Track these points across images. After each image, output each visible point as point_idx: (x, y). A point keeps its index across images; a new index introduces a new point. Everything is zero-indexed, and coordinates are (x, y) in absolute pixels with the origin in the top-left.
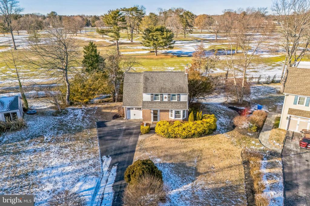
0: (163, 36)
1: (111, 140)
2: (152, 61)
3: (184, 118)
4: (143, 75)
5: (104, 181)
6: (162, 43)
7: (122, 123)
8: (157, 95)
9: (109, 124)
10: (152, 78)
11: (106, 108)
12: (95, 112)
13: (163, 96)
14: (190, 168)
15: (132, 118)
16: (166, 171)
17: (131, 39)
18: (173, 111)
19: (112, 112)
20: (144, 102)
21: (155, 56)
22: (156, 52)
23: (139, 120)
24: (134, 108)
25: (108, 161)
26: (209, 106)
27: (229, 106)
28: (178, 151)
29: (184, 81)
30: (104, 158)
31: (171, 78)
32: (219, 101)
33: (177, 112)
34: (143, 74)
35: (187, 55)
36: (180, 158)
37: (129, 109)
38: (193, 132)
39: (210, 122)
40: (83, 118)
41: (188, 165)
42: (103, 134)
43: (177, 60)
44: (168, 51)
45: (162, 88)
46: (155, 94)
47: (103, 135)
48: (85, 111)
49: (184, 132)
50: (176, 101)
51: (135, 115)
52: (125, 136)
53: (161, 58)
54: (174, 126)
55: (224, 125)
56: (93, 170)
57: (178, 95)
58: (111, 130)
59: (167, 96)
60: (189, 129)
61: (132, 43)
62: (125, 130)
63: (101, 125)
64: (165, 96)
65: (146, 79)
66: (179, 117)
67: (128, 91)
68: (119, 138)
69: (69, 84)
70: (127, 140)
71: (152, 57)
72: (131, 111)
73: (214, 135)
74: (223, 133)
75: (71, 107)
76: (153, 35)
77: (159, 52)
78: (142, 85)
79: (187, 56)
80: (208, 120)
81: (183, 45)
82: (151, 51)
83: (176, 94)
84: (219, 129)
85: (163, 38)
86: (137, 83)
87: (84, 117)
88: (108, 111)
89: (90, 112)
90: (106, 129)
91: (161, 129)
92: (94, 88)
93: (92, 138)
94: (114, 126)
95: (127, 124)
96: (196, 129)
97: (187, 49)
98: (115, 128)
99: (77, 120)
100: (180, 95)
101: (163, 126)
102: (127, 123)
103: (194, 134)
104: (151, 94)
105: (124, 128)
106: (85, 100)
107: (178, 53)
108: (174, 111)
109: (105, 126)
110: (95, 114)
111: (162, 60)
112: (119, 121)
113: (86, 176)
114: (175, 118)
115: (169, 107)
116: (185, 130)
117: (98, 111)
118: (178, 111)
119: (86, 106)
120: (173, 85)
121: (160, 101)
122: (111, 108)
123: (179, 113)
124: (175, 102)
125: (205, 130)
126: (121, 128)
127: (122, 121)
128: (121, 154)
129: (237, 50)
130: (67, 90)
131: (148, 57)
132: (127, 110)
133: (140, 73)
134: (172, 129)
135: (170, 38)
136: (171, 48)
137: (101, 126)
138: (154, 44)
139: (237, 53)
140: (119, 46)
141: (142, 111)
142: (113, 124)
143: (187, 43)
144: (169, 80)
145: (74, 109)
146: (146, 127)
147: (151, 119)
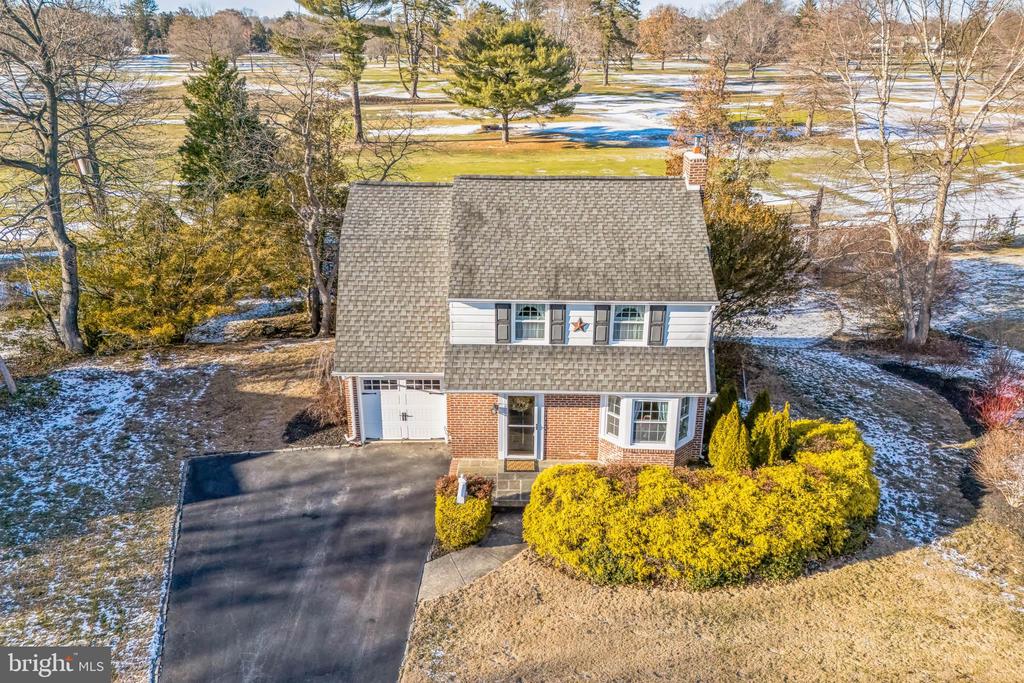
0: (534, 64)
1: (246, 599)
2: (491, 160)
3: (685, 441)
4: (449, 197)
6: (528, 91)
7: (334, 464)
8: (529, 311)
9: (256, 474)
10: (499, 210)
11: (266, 370)
12: (202, 393)
13: (565, 318)
15: (392, 431)
17: (410, 86)
18: (624, 402)
19: (288, 393)
20: (455, 352)
21: (501, 144)
22: (506, 129)
23: (431, 445)
24: (403, 382)
26: (783, 359)
27: (882, 361)
29: (686, 227)
31: (612, 214)
32: (805, 327)
33: (647, 406)
34: (450, 193)
35: (622, 140)
37: (373, 385)
38: (760, 544)
39: (850, 473)
40: (126, 429)
42: (204, 552)
43: (586, 156)
44: (550, 126)
45: (558, 271)
46: (518, 305)
47: (205, 560)
48: (151, 387)
49: (704, 550)
50: (643, 343)
51: (405, 416)
52: (340, 567)
53: (526, 152)
54: (643, 506)
55: (909, 484)
57: (653, 308)
58: (260, 522)
59: (588, 317)
60: (736, 530)
61: (415, 100)
62: (345, 517)
63: (211, 479)
64: (581, 314)
65: (470, 218)
66: (653, 438)
67: (365, 288)
68: (300, 586)
69: (72, 246)
70: (346, 603)
71: (490, 145)
72: (386, 396)
73: (880, 555)
74: (926, 541)
75: (86, 366)
76: (493, 62)
77: (517, 128)
78: (444, 254)
79: (623, 143)
80: (834, 460)
81: (602, 107)
82: (487, 128)
83: (643, 307)
84: (892, 510)
85: (534, 72)
86: (413, 238)
87: (132, 426)
88: (268, 388)
89: (177, 396)
90: (233, 511)
91: (561, 527)
92: (209, 268)
93: (128, 588)
94: (283, 486)
95: (358, 476)
96: (776, 528)
97: (618, 121)
98: (289, 503)
99: (87, 443)
100: (664, 308)
101: (574, 508)
102: (359, 467)
103: (767, 560)
104: (498, 306)
105: (339, 501)
106: (155, 332)
107: (587, 135)
108: (626, 406)
109: (234, 488)
110: (199, 405)
111: (530, 158)
112: (319, 454)
114: (635, 438)
115: (599, 378)
116: (715, 536)
117: (216, 388)
118: (652, 400)
119: (164, 360)
120: (622, 251)
121: (546, 342)
122: (289, 370)
123: (655, 416)
124: (635, 352)
125: (828, 528)
126: (323, 505)
127: (333, 455)
129: (811, 126)
130: (65, 275)
131: (473, 145)
132: (360, 388)
133: (433, 185)
134: (633, 524)
135: (559, 74)
136: (565, 111)
137: (210, 488)
138: (497, 95)
139: (812, 134)
140: (363, 108)
141: (443, 399)
142: (276, 476)
143: (618, 102)
144: (595, 221)
145: (93, 378)
146: (470, 503)
147: (494, 443)
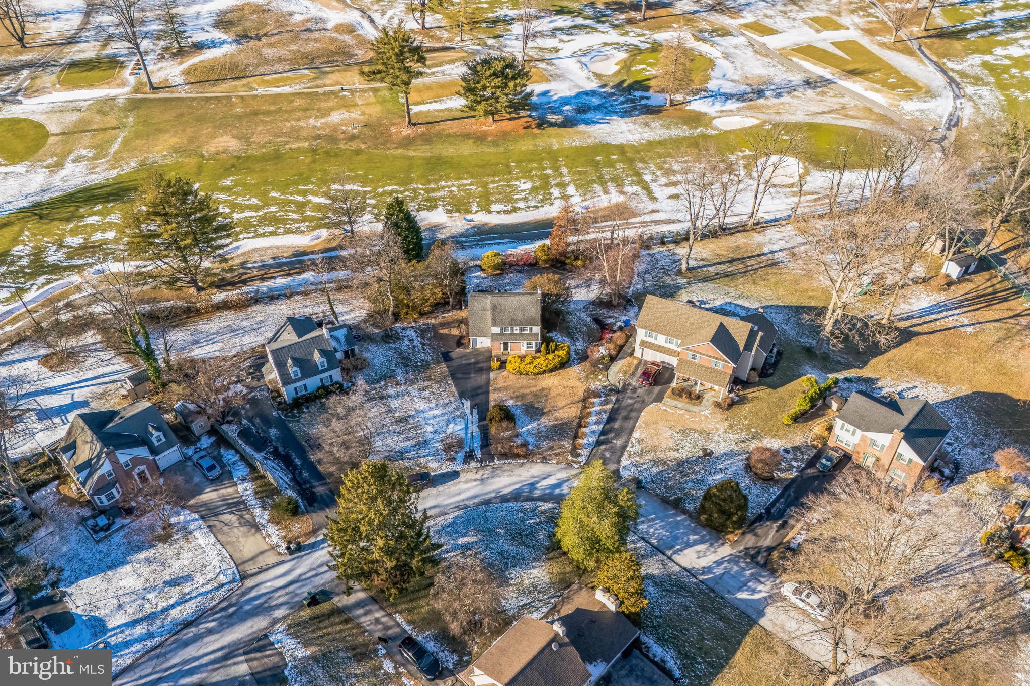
1: (464, 378)
3: (537, 349)
4: (489, 300)
5: (469, 422)
7: (469, 352)
9: (454, 355)
10: (500, 305)
11: (443, 325)
12: (432, 334)
13: (513, 329)
14: (537, 408)
16: (518, 412)
18: (525, 342)
20: (493, 334)
23: (487, 347)
24: (481, 338)
25: (468, 404)
28: (528, 391)
30: (463, 400)
31: (522, 305)
35: (560, 114)
36: (530, 399)
37: (475, 336)
38: (544, 368)
39: (562, 355)
40: (422, 345)
41: (536, 405)
42: (453, 370)
45: (512, 319)
46: (504, 327)
47: (454, 372)
49: (534, 369)
50: (528, 332)
51: (482, 343)
52: (476, 372)
53: (505, 134)
55: (579, 354)
56: (458, 413)
57: (530, 326)
58: (459, 364)
59: (518, 328)
60: (540, 366)
62: (474, 363)
63: (446, 357)
65: (494, 306)
66: (531, 348)
67: (474, 320)
68: (471, 375)
70: (479, 378)
71: (484, 125)
72: (478, 339)
73: (565, 369)
74: (575, 365)
75: (398, 324)
80: (560, 353)
83: (527, 326)
84: (572, 361)
86: (483, 310)
88: (446, 332)
90: (454, 362)
91: (512, 367)
93: (444, 377)
94: (461, 357)
95: (475, 355)
96: (547, 364)
97: (562, 77)
98: (463, 360)
99: (417, 349)
100: (532, 325)
101: (515, 364)
102: (475, 353)
103: (544, 371)
104: (501, 327)
105: (472, 360)
107: (540, 106)
109: (452, 358)
110: (434, 337)
112: (465, 350)
113: (454, 418)
114: (527, 348)
115: (520, 339)
117: (435, 332)
118: (530, 342)
120: (524, 315)
121: (510, 332)
123: (531, 345)
125: (556, 365)
126: (469, 361)
127: (468, 350)
128: (478, 395)
131: (475, 124)
134: (524, 366)
137: (447, 359)
141: (490, 340)
142: (459, 355)
144: (519, 307)
